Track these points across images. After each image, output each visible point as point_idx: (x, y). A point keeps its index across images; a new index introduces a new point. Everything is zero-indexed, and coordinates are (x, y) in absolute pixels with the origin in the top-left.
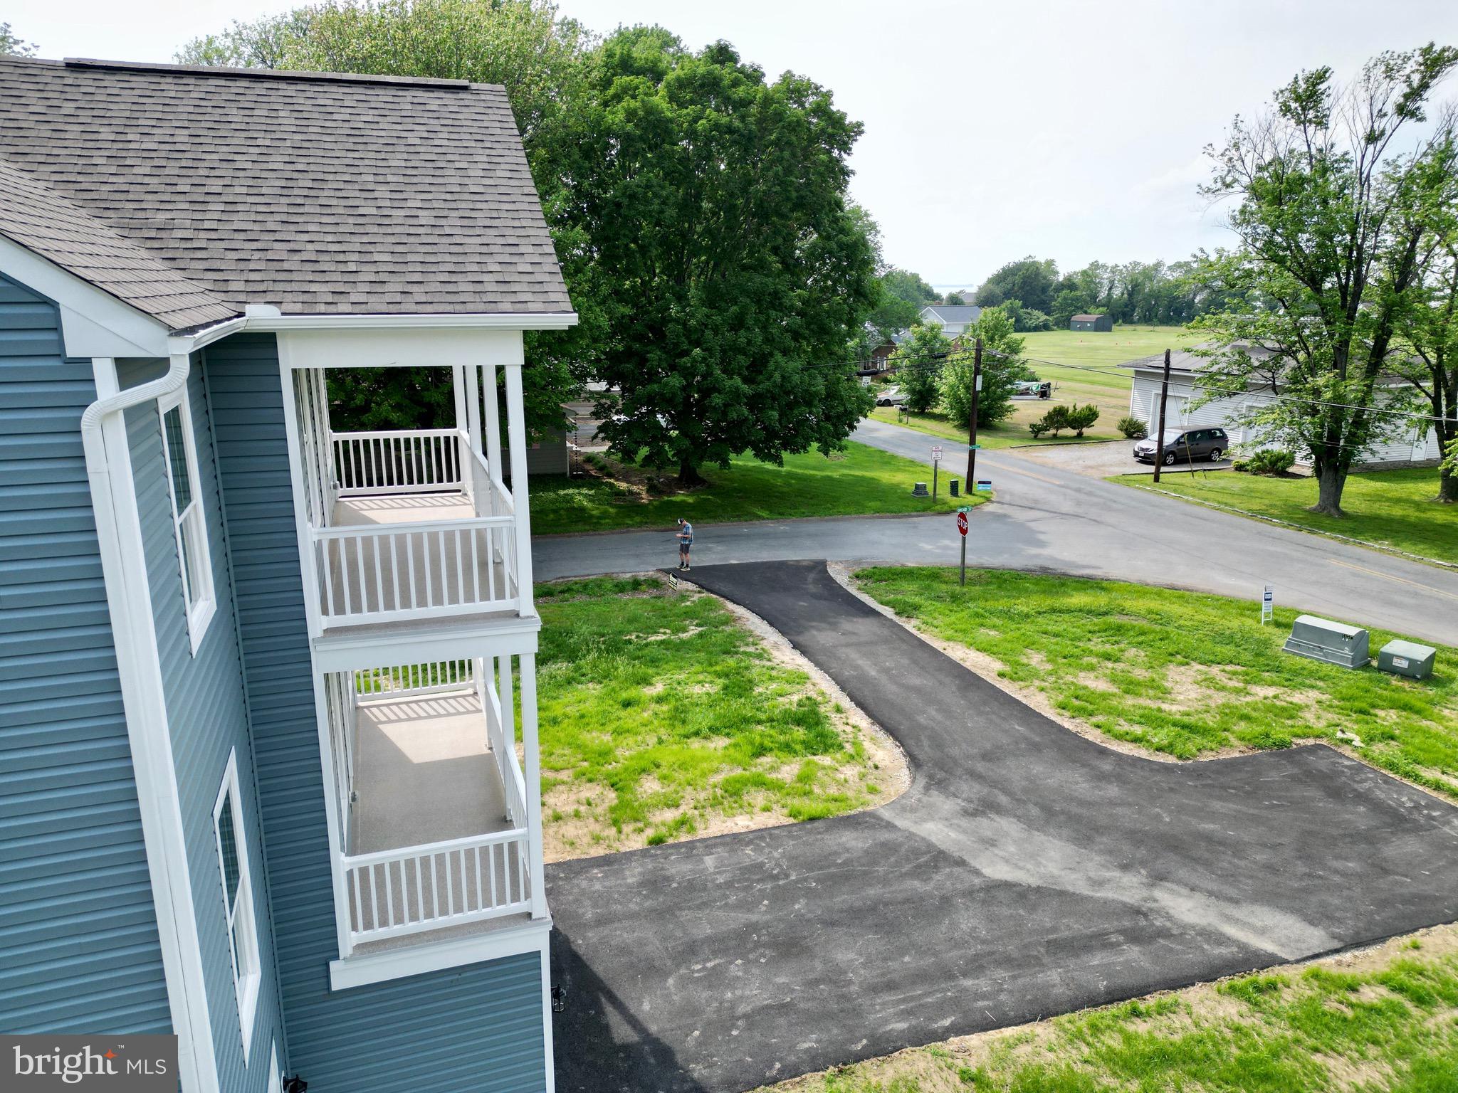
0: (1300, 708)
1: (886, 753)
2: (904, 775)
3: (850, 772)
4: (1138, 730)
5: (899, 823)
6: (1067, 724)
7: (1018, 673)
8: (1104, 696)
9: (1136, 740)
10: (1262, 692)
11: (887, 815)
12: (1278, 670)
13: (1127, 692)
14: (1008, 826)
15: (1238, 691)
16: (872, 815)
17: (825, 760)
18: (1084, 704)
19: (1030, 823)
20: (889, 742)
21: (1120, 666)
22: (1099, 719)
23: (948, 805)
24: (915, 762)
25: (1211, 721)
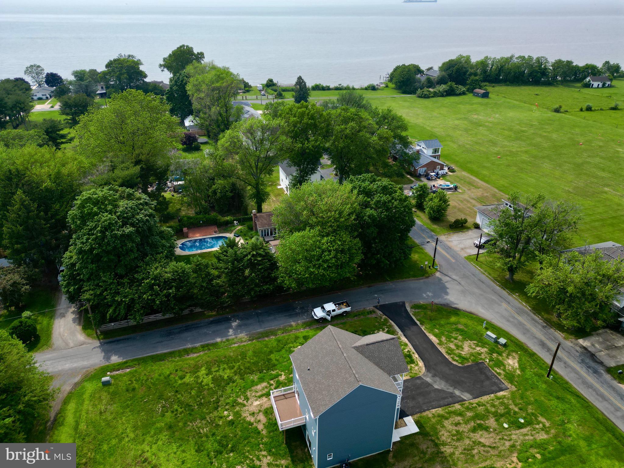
0: (482, 353)
1: (421, 364)
2: (424, 368)
3: (416, 368)
4: (457, 359)
5: (424, 378)
6: (447, 357)
7: (441, 344)
8: (454, 350)
9: (457, 361)
10: (478, 349)
11: (422, 377)
12: (482, 343)
13: (457, 349)
14: (437, 379)
15: (474, 349)
16: (420, 377)
17: (413, 365)
18: (450, 351)
19: (441, 379)
20: (421, 361)
21: (457, 341)
22: (452, 356)
23: (430, 375)
24: (425, 366)
25: (468, 356)
